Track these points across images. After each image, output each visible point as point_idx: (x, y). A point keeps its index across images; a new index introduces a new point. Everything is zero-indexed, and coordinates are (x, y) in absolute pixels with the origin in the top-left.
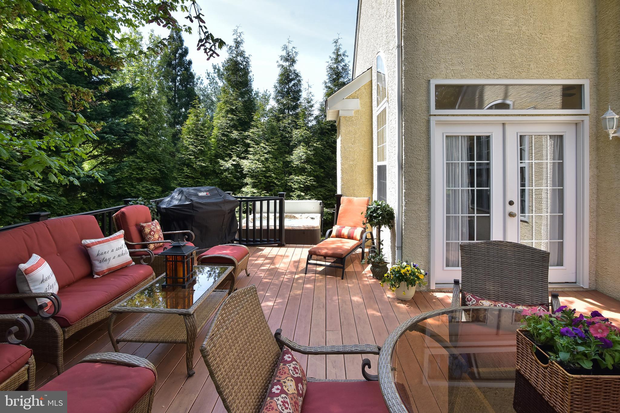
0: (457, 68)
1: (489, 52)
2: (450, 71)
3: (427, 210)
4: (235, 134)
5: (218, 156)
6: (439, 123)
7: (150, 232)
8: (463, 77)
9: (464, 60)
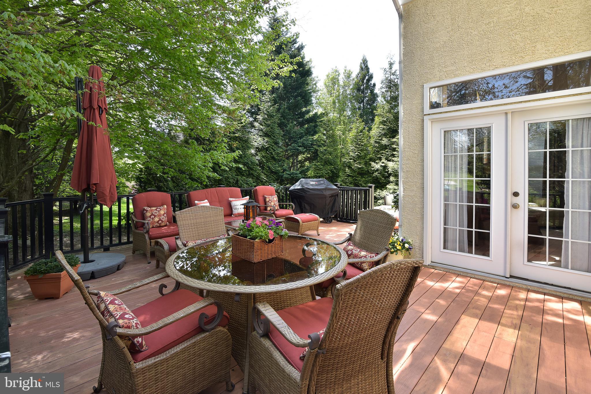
0: (450, 69)
1: (484, 45)
2: (443, 73)
3: (422, 196)
4: (385, 141)
5: (371, 159)
6: (433, 121)
7: (269, 201)
8: (456, 76)
9: (457, 60)
